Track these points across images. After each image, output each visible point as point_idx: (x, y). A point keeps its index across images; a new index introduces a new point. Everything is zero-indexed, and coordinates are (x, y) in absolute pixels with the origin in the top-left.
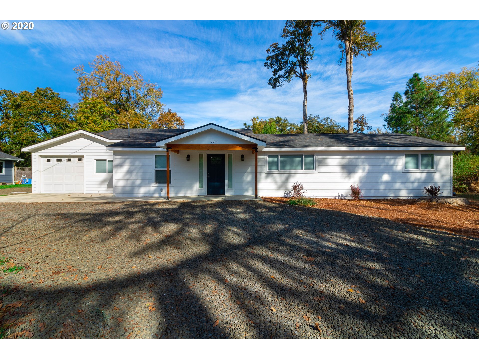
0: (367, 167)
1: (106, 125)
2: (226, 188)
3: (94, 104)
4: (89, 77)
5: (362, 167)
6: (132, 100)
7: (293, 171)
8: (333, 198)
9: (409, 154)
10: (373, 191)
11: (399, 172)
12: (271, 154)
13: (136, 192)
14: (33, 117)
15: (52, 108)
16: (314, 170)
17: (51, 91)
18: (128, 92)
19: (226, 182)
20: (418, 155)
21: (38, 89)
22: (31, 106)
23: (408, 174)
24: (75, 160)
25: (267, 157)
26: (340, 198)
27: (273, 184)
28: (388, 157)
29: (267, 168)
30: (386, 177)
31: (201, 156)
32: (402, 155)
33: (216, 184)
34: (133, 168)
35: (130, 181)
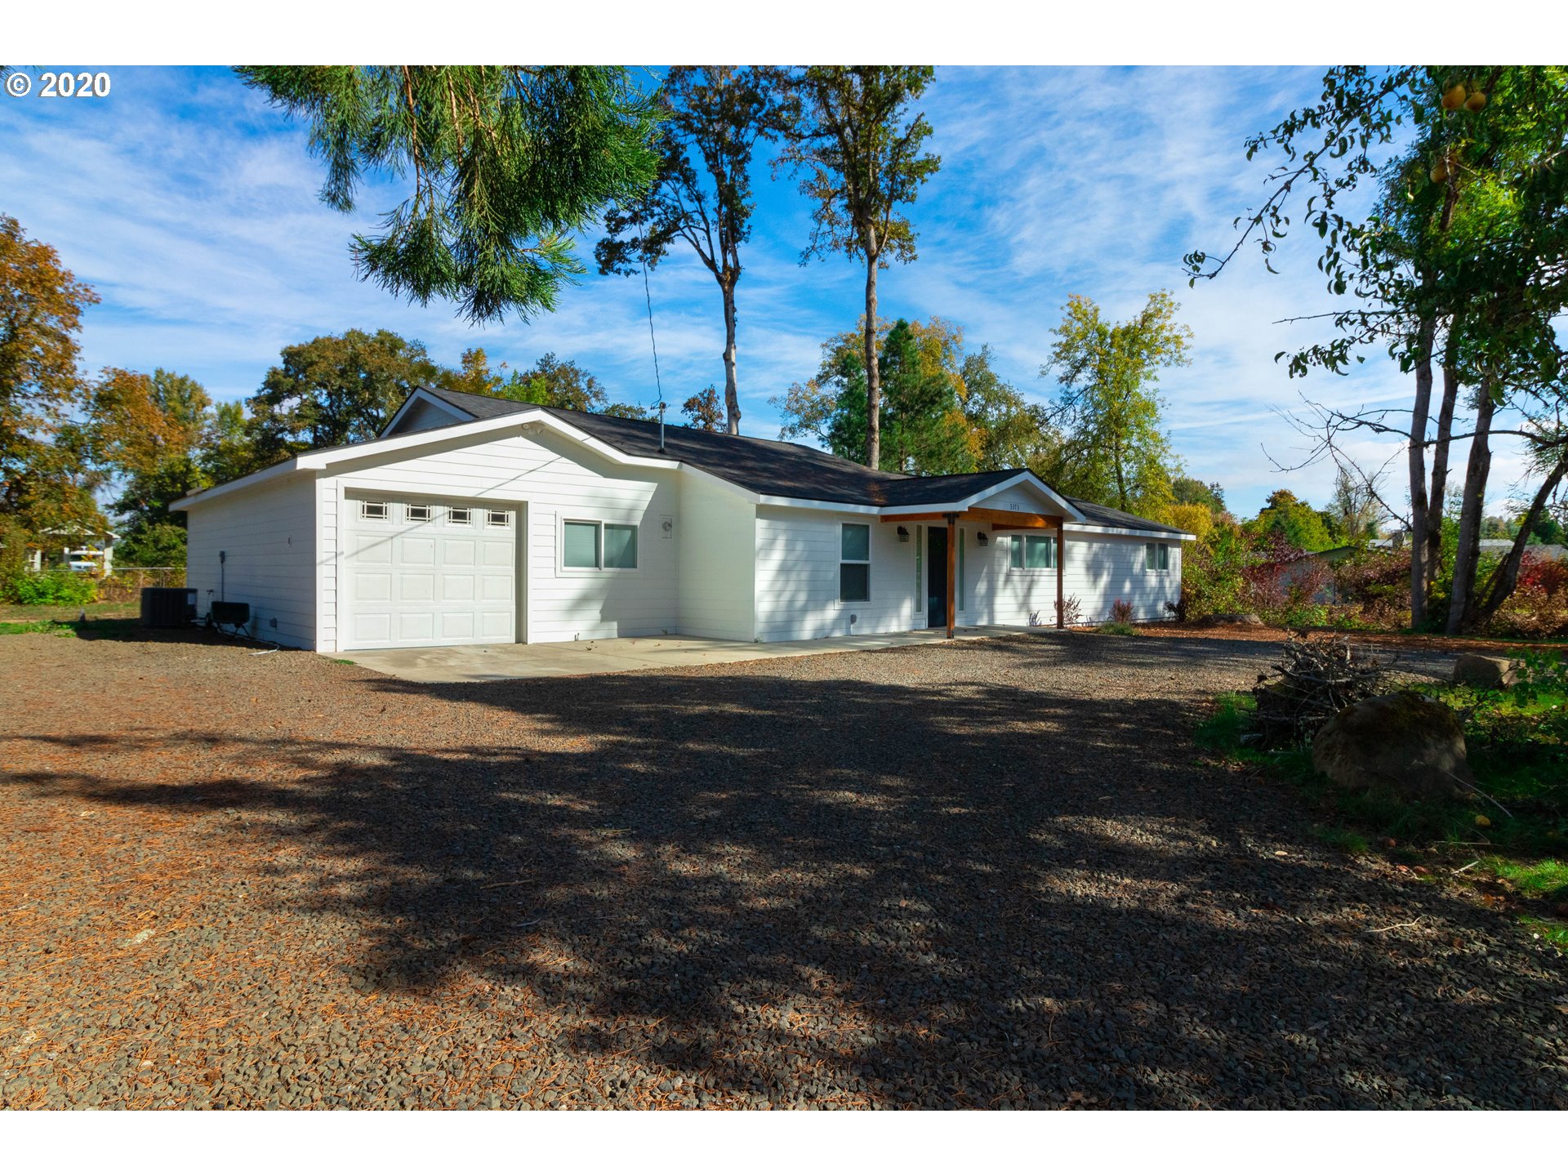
2: (955, 608)
7: (1037, 571)
13: (796, 626)
19: (957, 595)
24: (479, 516)
25: (1009, 540)
29: (1008, 564)
30: (1127, 584)
31: (919, 528)
32: (1143, 545)
34: (792, 557)
35: (786, 596)
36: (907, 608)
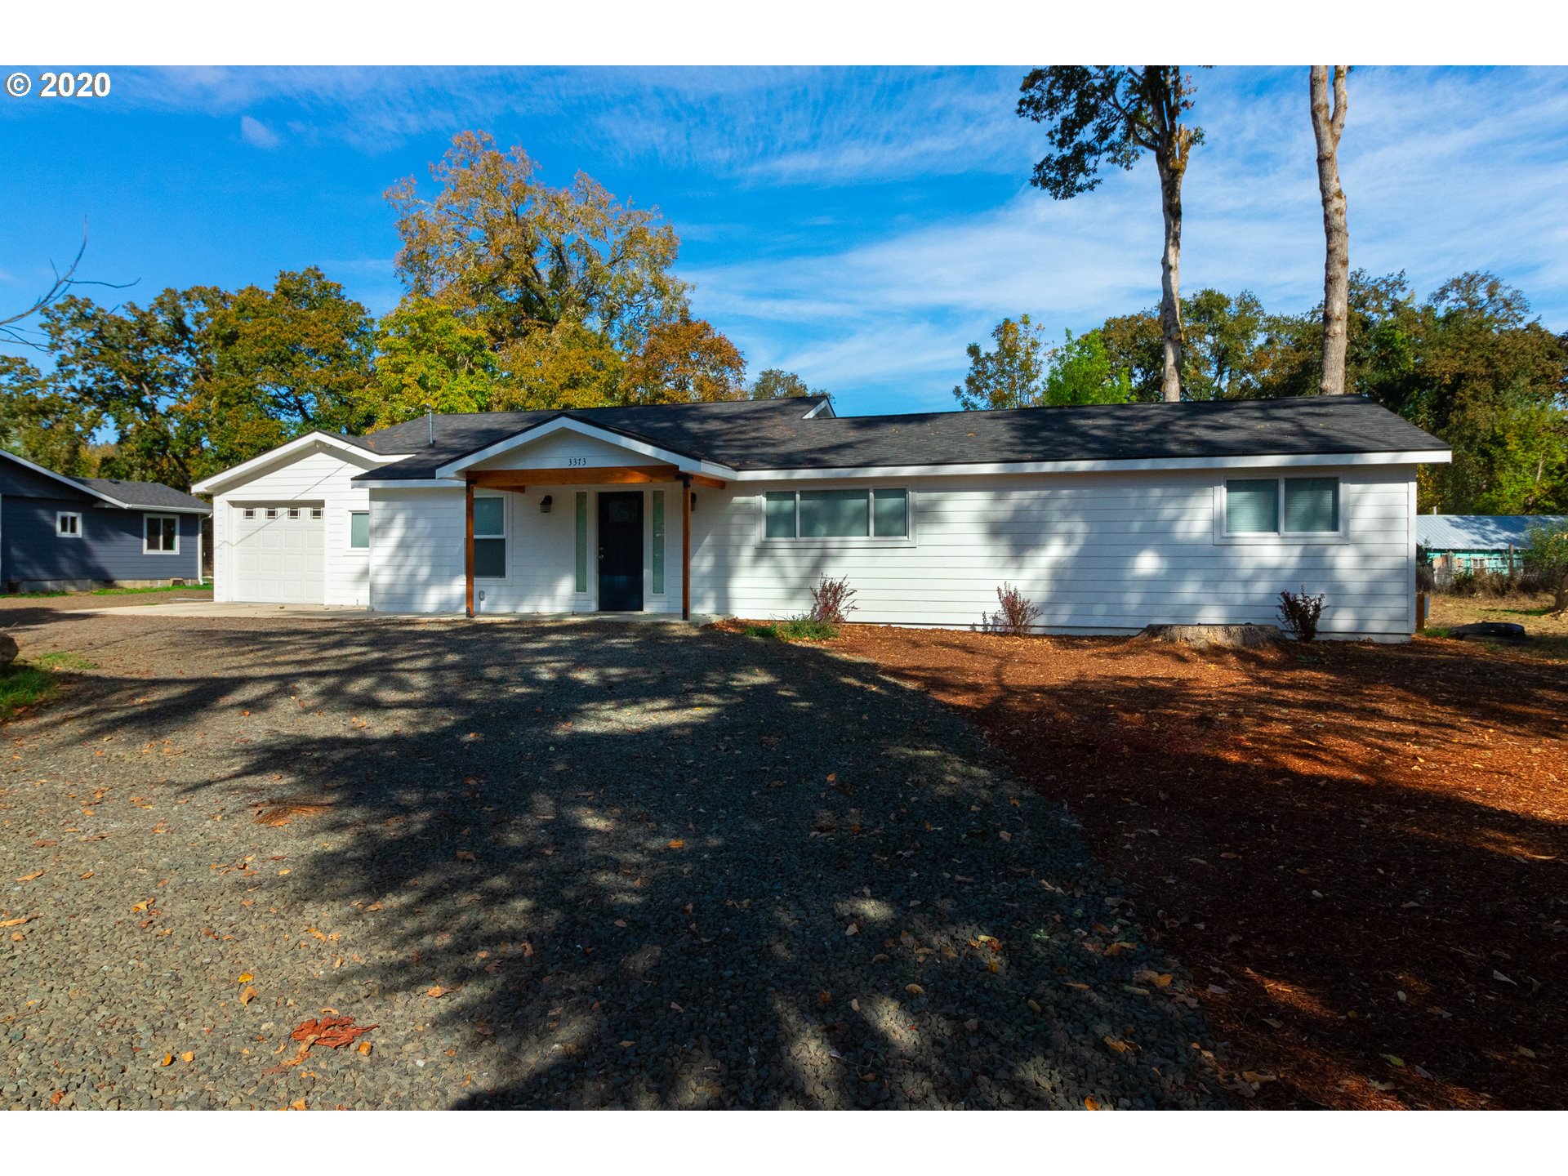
0: (1080, 528)
1: (459, 389)
2: (647, 591)
3: (422, 318)
4: (431, 214)
5: (1063, 527)
6: (573, 280)
7: (834, 541)
8: (968, 629)
9: (1236, 482)
10: (1100, 609)
11: (1195, 545)
12: (772, 490)
13: (418, 599)
14: (266, 371)
15: (319, 336)
16: (906, 538)
17: (319, 278)
18: (558, 252)
19: (647, 574)
20: (1276, 482)
21: (283, 275)
22: (263, 334)
23: (1228, 551)
24: (305, 512)
25: (761, 501)
26: (989, 629)
27: (774, 582)
28: (1156, 492)
29: (758, 532)
30: (1147, 563)
31: (581, 497)
32: (1212, 485)
33: (622, 579)
34: (412, 534)
35: (406, 571)
36: (566, 586)
